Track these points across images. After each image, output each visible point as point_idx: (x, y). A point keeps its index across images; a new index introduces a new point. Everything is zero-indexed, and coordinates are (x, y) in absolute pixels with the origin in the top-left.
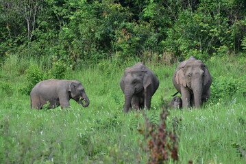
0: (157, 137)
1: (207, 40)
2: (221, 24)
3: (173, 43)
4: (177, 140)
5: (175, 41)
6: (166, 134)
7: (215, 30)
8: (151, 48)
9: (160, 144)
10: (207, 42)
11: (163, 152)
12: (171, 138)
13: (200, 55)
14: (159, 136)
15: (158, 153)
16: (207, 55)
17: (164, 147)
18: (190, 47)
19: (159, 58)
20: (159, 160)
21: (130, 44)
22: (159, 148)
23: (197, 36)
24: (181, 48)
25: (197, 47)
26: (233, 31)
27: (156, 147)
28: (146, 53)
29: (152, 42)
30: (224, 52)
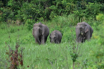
0: (14, 56)
1: (35, 15)
2: (41, 8)
3: (20, 16)
4: (23, 57)
5: (21, 15)
6: (18, 54)
7: (38, 11)
8: (11, 18)
9: (15, 59)
10: (35, 16)
11: (17, 62)
12: (20, 56)
13: (32, 21)
14: (15, 55)
15: (15, 62)
16: (35, 22)
17: (17, 60)
18: (28, 18)
19: (15, 23)
20: (15, 65)
21: (2, 17)
22: (15, 61)
23: (31, 14)
24: (24, 18)
25: (31, 18)
26: (46, 11)
27: (14, 60)
28: (9, 20)
29: (12, 16)
30: (42, 20)
